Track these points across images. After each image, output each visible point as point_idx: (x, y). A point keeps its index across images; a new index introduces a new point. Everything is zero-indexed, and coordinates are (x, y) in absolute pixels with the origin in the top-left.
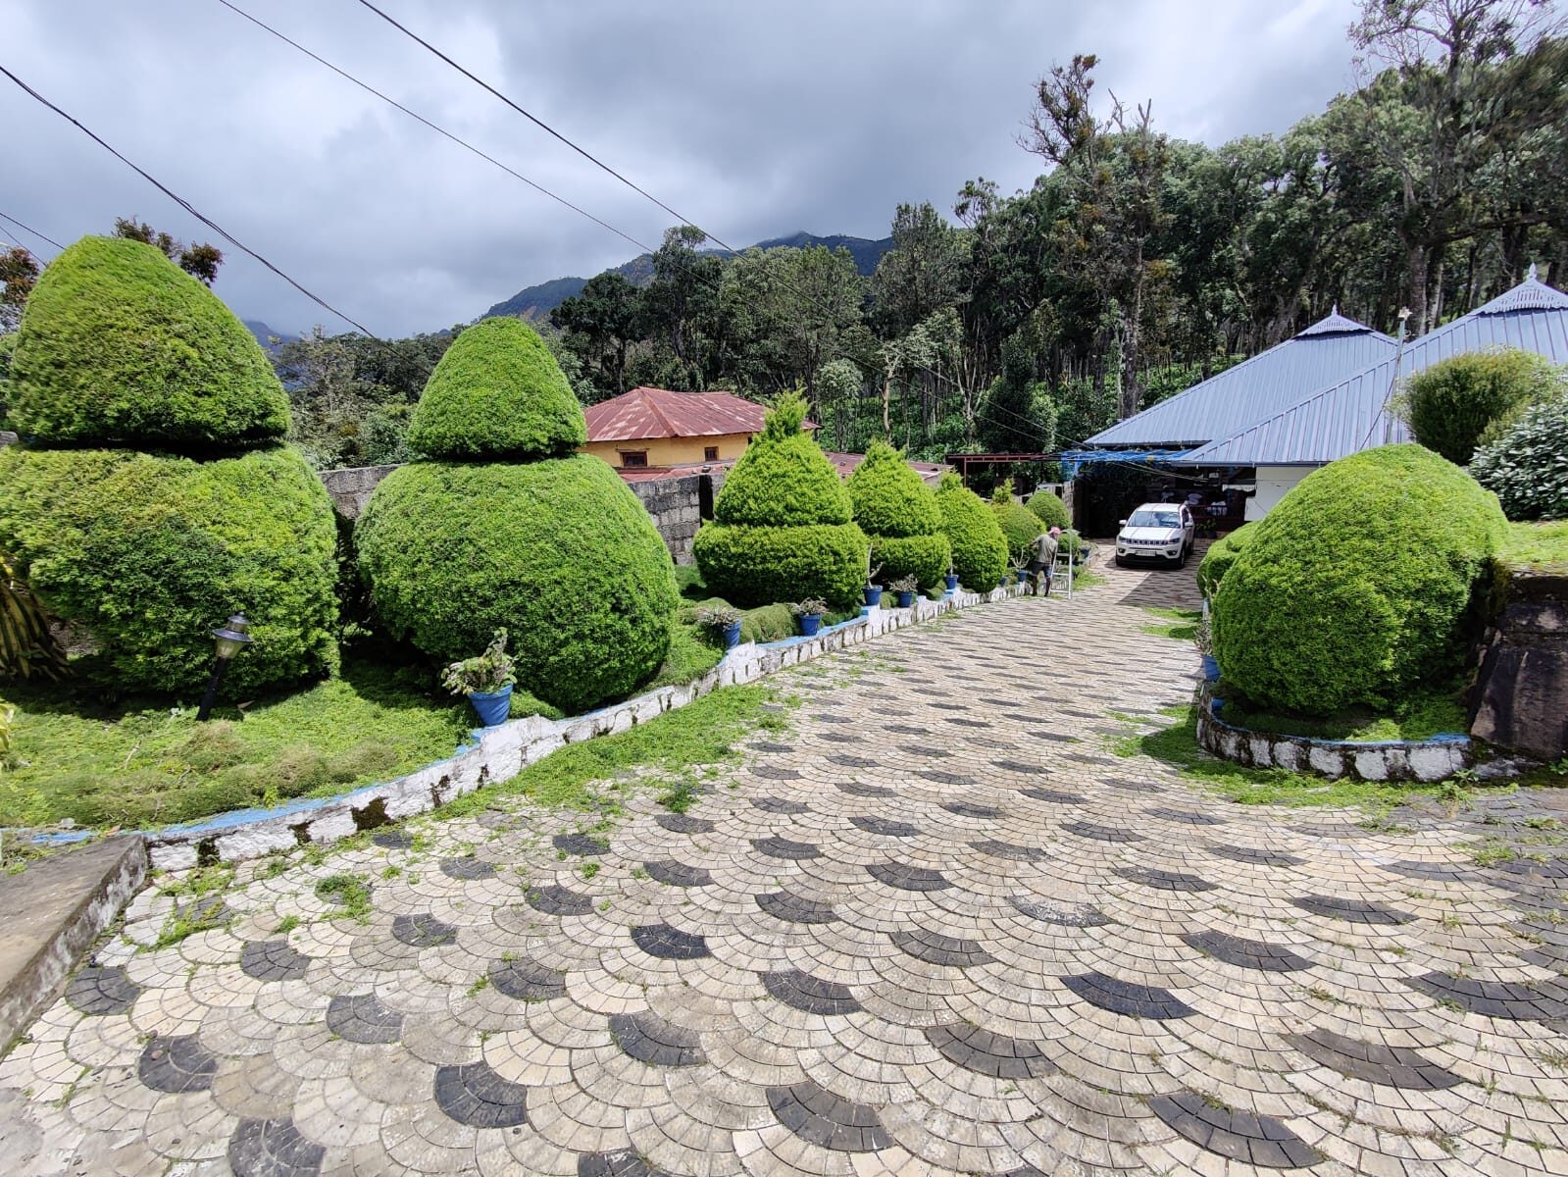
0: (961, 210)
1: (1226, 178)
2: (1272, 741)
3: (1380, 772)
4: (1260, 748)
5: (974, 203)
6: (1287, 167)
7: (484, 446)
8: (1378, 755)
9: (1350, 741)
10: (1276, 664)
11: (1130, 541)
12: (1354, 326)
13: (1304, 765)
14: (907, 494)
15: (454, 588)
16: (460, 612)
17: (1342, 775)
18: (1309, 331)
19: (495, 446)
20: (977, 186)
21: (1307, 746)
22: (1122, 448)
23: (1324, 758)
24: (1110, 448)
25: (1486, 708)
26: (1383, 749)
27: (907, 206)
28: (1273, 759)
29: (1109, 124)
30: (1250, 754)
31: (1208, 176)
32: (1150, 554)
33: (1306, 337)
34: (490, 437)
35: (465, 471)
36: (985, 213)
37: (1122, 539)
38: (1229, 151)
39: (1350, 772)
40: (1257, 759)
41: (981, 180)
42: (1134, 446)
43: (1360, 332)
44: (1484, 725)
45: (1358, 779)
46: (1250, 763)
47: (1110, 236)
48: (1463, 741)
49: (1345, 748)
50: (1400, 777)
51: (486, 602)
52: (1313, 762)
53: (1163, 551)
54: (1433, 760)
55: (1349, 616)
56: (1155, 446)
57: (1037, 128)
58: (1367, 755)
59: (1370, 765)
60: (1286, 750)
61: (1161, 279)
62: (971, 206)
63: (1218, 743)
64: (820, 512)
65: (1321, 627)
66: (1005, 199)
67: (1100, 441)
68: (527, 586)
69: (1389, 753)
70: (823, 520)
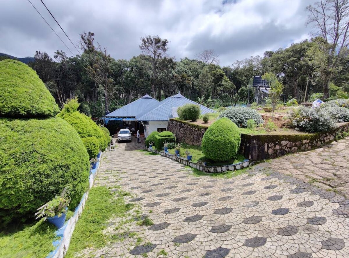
0: (56, 57)
1: (120, 66)
2: (221, 167)
3: (240, 168)
4: (219, 169)
5: (59, 56)
6: (130, 66)
7: (28, 112)
8: (239, 165)
9: (234, 164)
10: (222, 154)
11: (121, 137)
12: (150, 97)
13: (228, 170)
14: (94, 128)
15: (32, 173)
16: (34, 183)
17: (234, 170)
18: (144, 97)
19: (34, 112)
20: (60, 52)
21: (228, 166)
22: (114, 117)
23: (231, 168)
24: (111, 117)
25: (250, 155)
26: (239, 164)
27: (39, 52)
28: (222, 170)
29: (97, 49)
30: (217, 170)
31: (115, 64)
32: (125, 139)
33: (143, 98)
34: (31, 108)
35: (17, 122)
36: (63, 59)
37: (119, 137)
38: (119, 61)
39: (235, 169)
40: (218, 171)
41: (61, 51)
42: (117, 117)
43: (151, 98)
44: (250, 158)
45: (237, 170)
46: (217, 172)
47: (101, 72)
48: (248, 160)
49: (234, 165)
50: (242, 168)
51: (48, 176)
52: (229, 169)
53: (128, 139)
54: (246, 164)
55: (232, 144)
56: (121, 117)
57: (81, 44)
58: (237, 165)
59: (238, 167)
60: (224, 168)
61: (111, 83)
62: (59, 57)
63: (209, 170)
64: (88, 134)
65: (229, 146)
66: (68, 57)
67: (109, 116)
68: (64, 166)
69: (240, 164)
70: (89, 136)
